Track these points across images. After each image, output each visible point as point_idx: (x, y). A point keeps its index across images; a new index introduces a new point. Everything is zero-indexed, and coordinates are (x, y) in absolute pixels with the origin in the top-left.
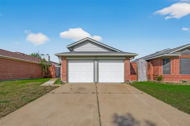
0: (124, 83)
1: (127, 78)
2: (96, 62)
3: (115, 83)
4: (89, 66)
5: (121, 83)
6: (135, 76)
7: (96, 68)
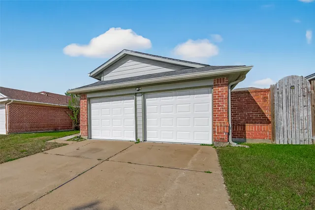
0: (212, 145)
1: (221, 133)
2: (140, 99)
3: (184, 144)
4: (126, 107)
5: (202, 145)
6: (266, 128)
7: (140, 110)
